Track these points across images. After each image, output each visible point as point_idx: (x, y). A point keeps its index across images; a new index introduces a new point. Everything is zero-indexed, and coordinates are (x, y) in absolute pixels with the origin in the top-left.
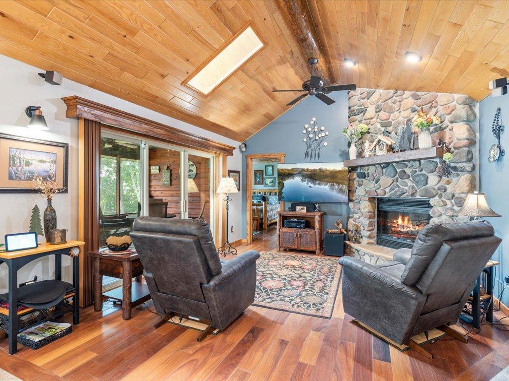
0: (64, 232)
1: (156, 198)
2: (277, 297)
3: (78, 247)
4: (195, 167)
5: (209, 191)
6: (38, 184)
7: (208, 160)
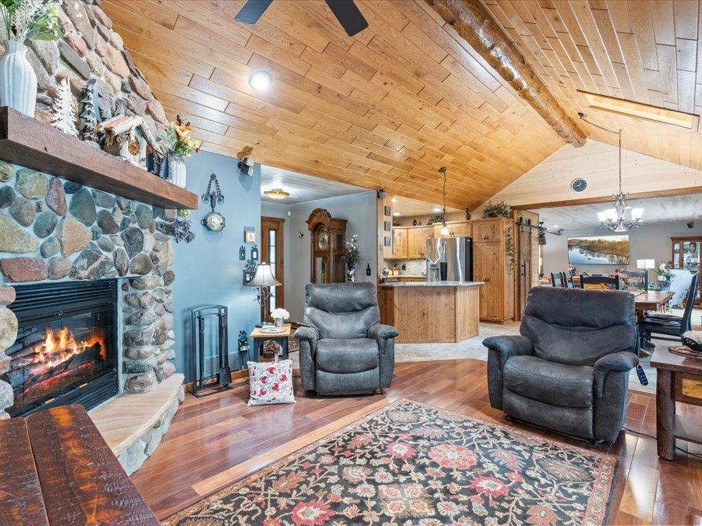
2: (453, 428)
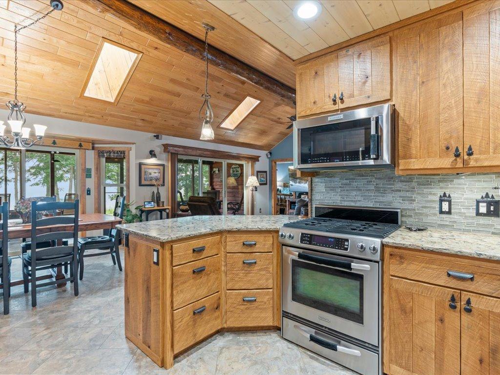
0: (163, 202)
1: (217, 190)
3: (168, 209)
4: (240, 169)
5: (243, 185)
6: (154, 182)
7: (243, 165)
